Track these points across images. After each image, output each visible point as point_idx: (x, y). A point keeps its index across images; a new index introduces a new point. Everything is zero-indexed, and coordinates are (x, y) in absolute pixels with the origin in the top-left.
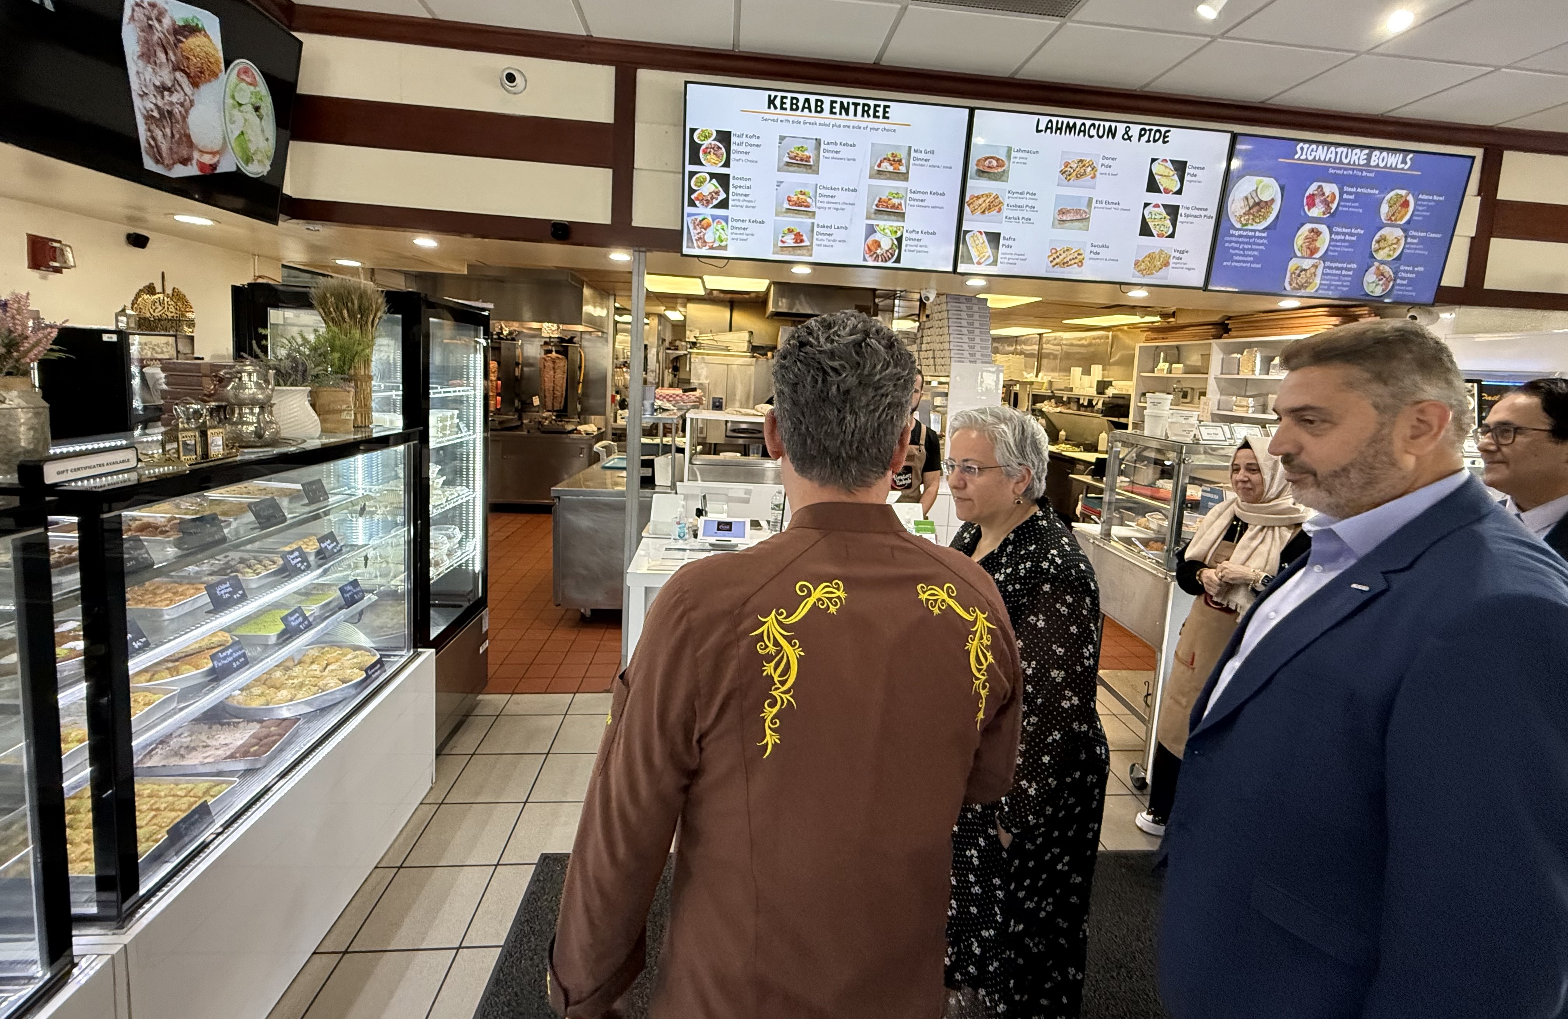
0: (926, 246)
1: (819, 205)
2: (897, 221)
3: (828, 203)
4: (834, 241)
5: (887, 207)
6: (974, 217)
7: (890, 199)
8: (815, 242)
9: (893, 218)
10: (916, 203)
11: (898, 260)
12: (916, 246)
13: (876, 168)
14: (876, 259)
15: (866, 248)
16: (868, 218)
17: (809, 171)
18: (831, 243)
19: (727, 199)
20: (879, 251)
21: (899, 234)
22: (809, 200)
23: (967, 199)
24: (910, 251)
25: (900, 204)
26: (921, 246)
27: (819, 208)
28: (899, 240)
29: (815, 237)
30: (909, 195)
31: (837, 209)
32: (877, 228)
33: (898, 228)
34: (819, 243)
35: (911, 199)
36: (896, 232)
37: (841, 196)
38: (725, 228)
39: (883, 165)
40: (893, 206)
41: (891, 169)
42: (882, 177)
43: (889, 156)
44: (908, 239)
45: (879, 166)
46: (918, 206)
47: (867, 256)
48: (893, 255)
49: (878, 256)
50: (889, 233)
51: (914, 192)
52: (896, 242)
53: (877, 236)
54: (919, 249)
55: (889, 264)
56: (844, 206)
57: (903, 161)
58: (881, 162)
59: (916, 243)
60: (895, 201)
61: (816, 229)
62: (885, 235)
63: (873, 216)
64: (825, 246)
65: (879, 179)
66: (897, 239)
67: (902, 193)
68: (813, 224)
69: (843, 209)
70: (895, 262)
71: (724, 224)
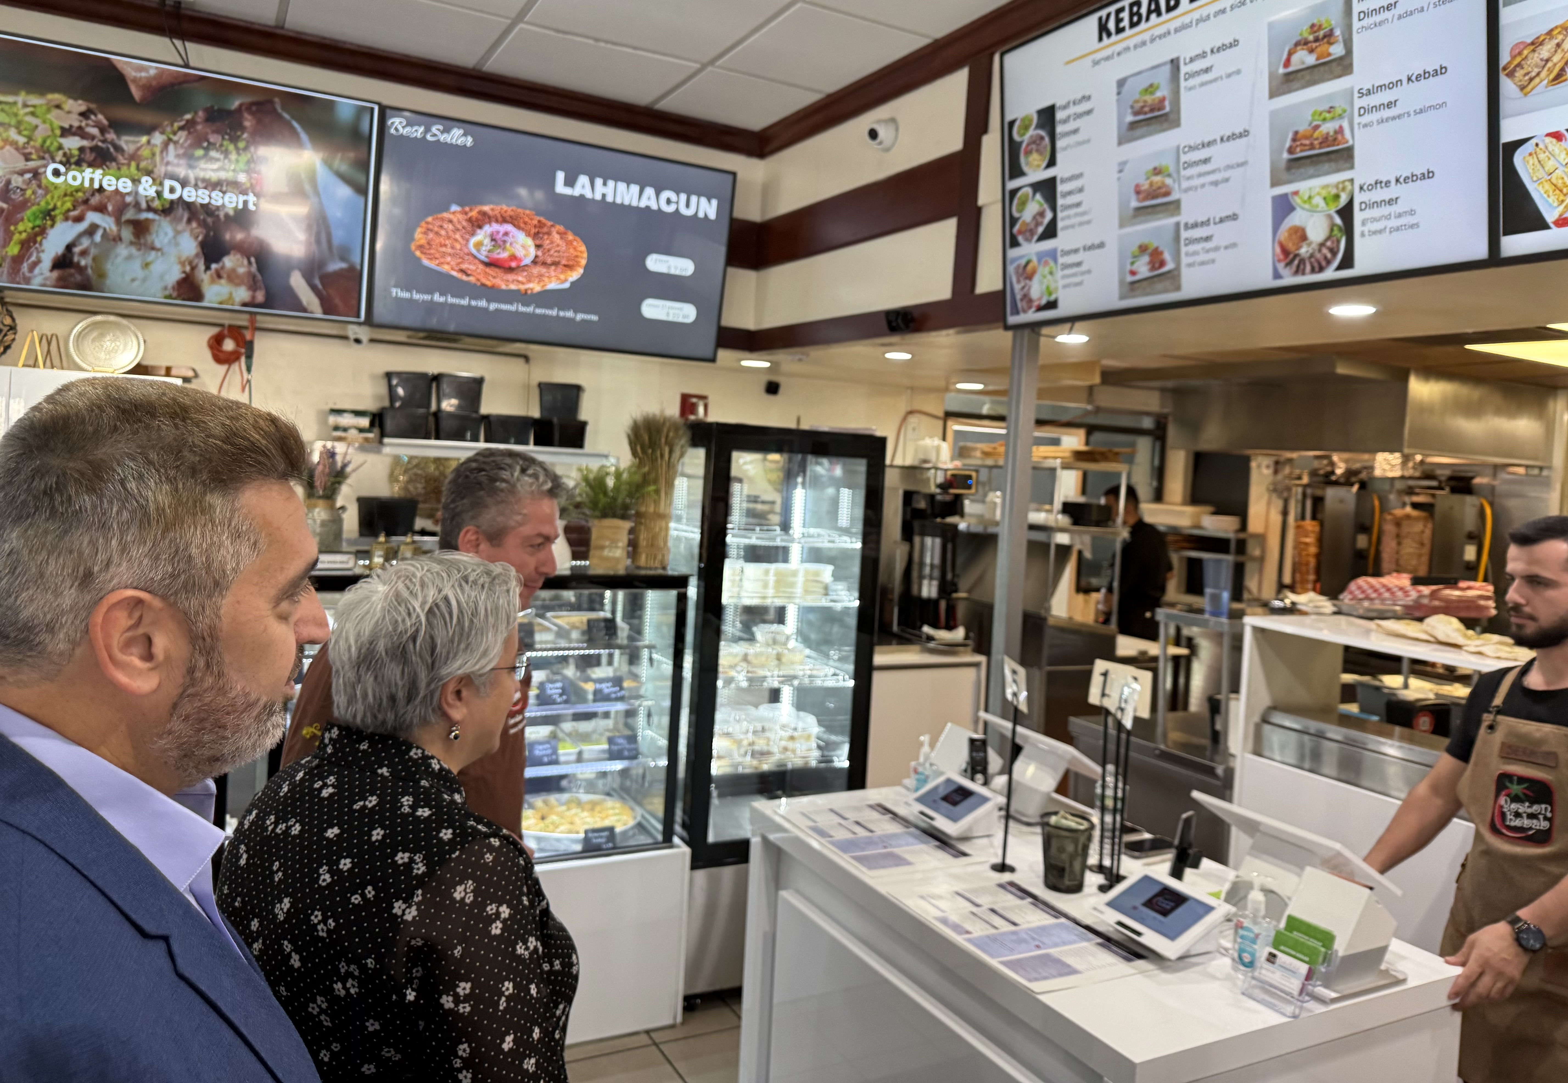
0: (1412, 212)
1: (1185, 184)
2: (1338, 170)
3: (1200, 175)
4: (1216, 249)
5: (1312, 147)
6: (1531, 100)
7: (1317, 127)
8: (1185, 260)
9: (1326, 166)
10: (1375, 116)
11: (1347, 262)
12: (1388, 217)
13: (1281, 70)
14: (1299, 271)
15: (1278, 250)
16: (1274, 183)
17: (1165, 125)
18: (1211, 256)
19: (1053, 222)
20: (1304, 251)
21: (1344, 200)
22: (1168, 181)
23: (1504, 58)
24: (1375, 233)
25: (1341, 130)
26: (1400, 215)
27: (1186, 190)
28: (1346, 213)
29: (1184, 250)
30: (1358, 103)
31: (1215, 183)
32: (1297, 200)
33: (1341, 186)
34: (1191, 260)
35: (1365, 111)
36: (1337, 197)
37: (1220, 154)
38: (1054, 269)
39: (1295, 58)
40: (1326, 140)
41: (1311, 60)
42: (1295, 85)
43: (1306, 35)
44: (1367, 206)
45: (1287, 63)
46: (1381, 121)
47: (1281, 266)
48: (1334, 253)
49: (1302, 261)
50: (1322, 204)
51: (1369, 92)
52: (1338, 221)
53: (1296, 219)
54: (1394, 223)
55: (1330, 274)
56: (1226, 174)
57: (1338, 32)
58: (1290, 54)
59: (1385, 210)
60: (1328, 128)
61: (1184, 234)
62: (1313, 210)
63: (1285, 176)
64: (1203, 263)
65: (1290, 91)
66: (1340, 212)
67: (1340, 104)
68: (1177, 225)
69: (1227, 180)
70: (1339, 268)
71: (1052, 264)
